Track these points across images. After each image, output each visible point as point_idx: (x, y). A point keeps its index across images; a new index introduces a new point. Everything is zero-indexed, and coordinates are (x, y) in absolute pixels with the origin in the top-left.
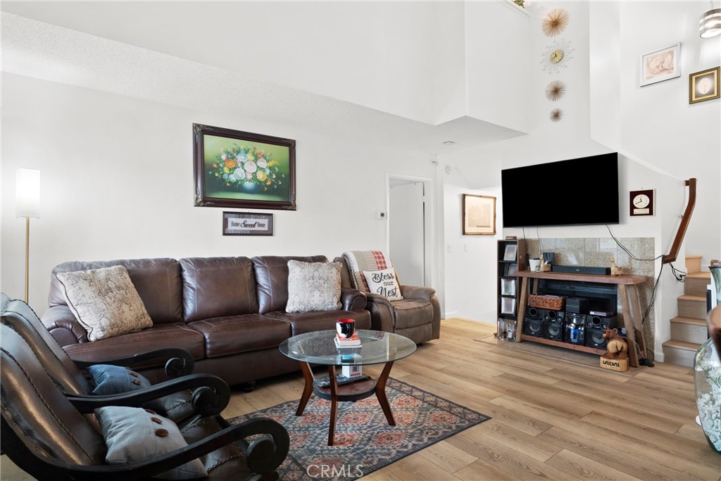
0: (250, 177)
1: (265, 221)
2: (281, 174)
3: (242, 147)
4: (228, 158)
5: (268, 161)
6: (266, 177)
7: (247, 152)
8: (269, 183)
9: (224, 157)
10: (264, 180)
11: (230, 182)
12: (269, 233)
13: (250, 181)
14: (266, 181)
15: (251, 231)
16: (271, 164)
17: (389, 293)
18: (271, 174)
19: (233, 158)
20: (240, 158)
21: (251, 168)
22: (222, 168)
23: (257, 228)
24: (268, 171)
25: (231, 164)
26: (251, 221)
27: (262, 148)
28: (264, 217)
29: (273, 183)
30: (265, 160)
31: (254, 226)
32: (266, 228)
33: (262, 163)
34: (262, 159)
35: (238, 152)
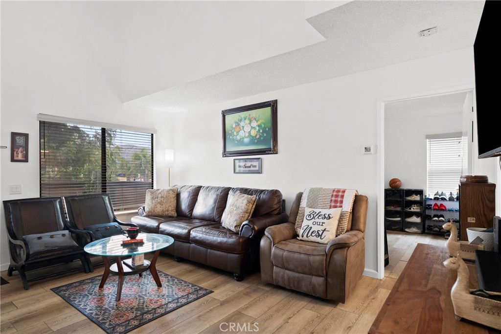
0: (247, 135)
1: (256, 163)
2: (266, 128)
3: (243, 117)
4: (236, 126)
5: (257, 122)
6: (256, 133)
7: (245, 119)
8: (258, 137)
9: (234, 126)
10: (255, 135)
11: (237, 140)
12: (259, 172)
13: (247, 137)
14: (256, 136)
15: (249, 170)
16: (259, 123)
17: (312, 233)
18: (259, 130)
19: (239, 125)
20: (242, 124)
21: (247, 129)
22: (233, 133)
23: (252, 169)
24: (257, 128)
25: (237, 129)
26: (248, 164)
27: (254, 113)
28: (256, 160)
29: (260, 136)
30: (255, 121)
31: (250, 167)
32: (257, 168)
33: (254, 124)
34: (254, 121)
35: (241, 120)
